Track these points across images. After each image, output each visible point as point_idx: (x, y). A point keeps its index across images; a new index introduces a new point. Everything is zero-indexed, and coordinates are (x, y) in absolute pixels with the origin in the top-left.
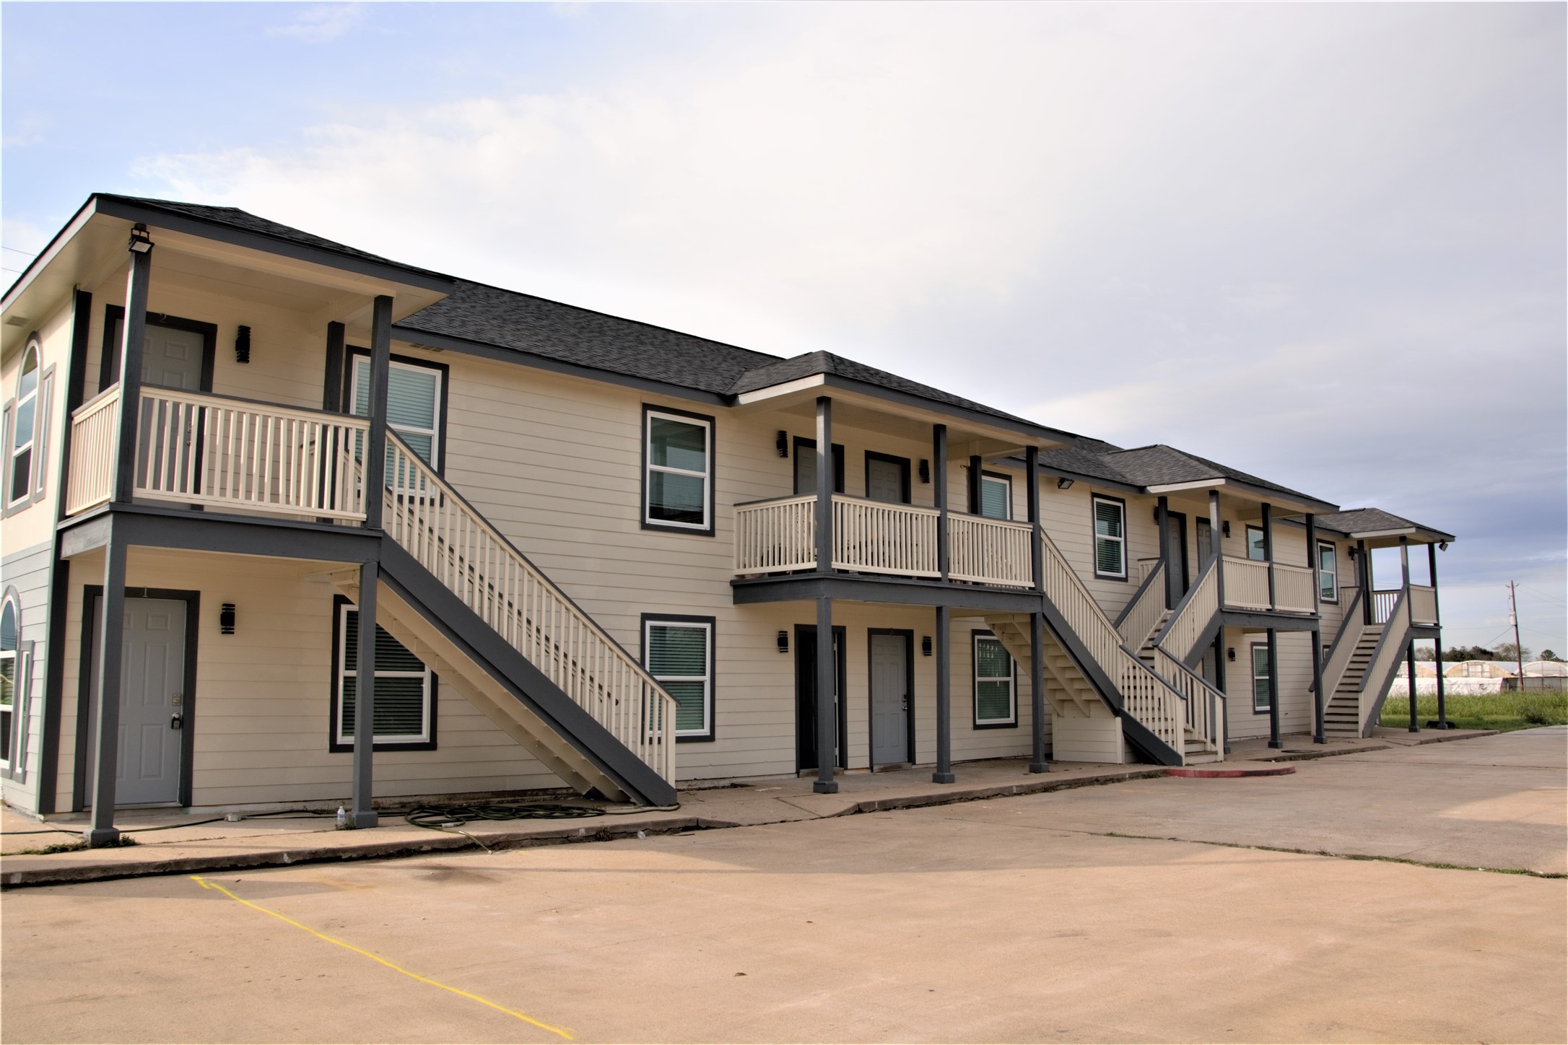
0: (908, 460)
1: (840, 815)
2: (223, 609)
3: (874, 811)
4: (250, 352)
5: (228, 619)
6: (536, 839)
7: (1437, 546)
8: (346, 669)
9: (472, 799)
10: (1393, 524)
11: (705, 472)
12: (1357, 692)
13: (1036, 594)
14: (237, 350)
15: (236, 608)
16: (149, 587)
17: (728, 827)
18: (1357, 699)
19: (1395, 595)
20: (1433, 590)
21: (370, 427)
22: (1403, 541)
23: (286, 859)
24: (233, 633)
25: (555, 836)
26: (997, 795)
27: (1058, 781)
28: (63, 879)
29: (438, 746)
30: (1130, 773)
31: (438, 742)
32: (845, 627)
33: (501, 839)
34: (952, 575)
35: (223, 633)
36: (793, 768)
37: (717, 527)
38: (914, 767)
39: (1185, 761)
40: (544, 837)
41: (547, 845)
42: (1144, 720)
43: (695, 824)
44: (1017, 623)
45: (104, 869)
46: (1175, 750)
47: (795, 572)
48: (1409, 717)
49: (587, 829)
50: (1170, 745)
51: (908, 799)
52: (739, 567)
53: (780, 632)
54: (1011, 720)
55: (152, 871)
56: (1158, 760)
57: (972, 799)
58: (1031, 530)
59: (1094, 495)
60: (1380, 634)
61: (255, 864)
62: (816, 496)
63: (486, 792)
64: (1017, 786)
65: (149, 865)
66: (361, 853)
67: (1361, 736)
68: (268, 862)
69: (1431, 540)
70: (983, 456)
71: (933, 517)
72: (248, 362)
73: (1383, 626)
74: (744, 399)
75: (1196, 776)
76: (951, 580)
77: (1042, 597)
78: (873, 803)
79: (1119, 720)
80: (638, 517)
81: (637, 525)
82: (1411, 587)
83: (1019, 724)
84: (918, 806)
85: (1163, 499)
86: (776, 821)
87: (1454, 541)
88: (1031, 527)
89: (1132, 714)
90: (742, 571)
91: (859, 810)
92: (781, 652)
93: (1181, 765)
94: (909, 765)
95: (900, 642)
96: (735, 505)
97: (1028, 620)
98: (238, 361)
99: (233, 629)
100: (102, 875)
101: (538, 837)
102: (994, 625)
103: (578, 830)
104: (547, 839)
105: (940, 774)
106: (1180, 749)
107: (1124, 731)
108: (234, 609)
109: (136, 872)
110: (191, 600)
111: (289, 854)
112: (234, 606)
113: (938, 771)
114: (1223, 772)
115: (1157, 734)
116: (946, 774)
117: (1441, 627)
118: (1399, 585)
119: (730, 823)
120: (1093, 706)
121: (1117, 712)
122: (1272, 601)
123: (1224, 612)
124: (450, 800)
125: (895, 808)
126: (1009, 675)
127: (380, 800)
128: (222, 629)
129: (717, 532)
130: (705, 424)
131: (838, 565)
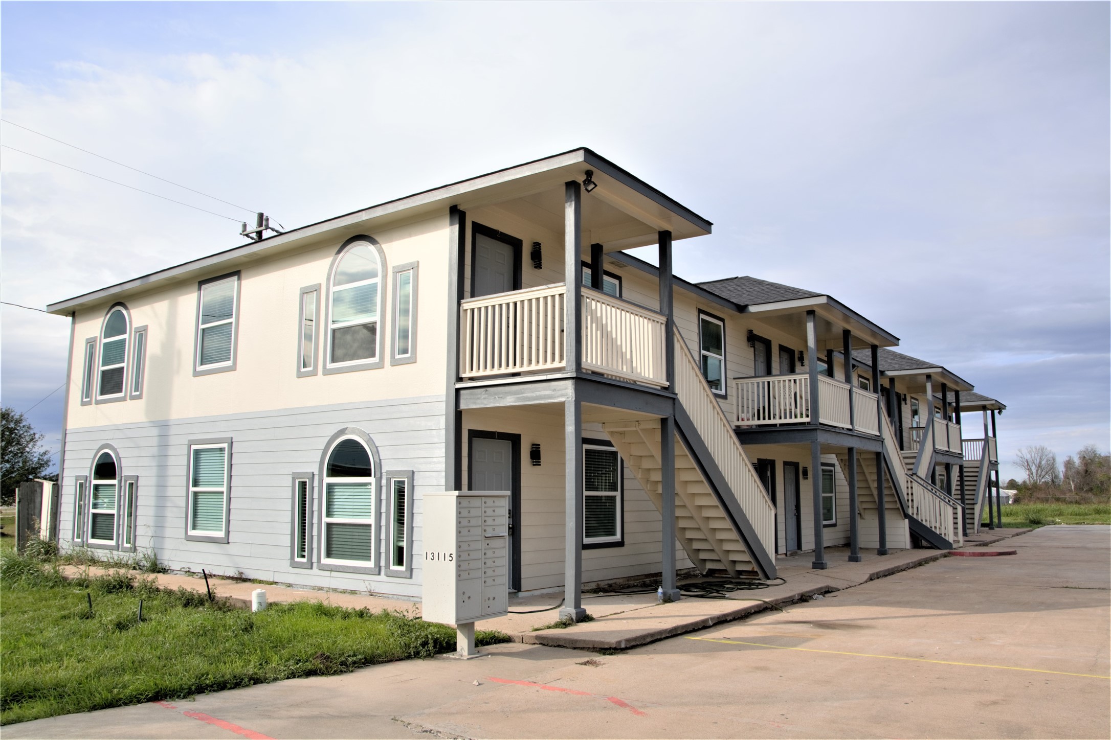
0: (794, 351)
1: (866, 582)
2: (533, 448)
3: (875, 579)
4: (541, 262)
5: (535, 455)
7: (996, 412)
8: (586, 490)
9: (637, 580)
10: (978, 397)
11: (722, 356)
12: (974, 504)
13: (879, 439)
14: (533, 258)
15: (541, 447)
16: (498, 431)
18: (974, 509)
19: (983, 442)
20: (994, 440)
21: (666, 322)
22: (984, 408)
23: (711, 623)
24: (540, 465)
25: (789, 600)
26: (906, 568)
27: (922, 559)
29: (625, 543)
31: (623, 541)
32: (775, 460)
34: (854, 427)
35: (533, 465)
37: (728, 393)
38: (802, 552)
39: (954, 546)
42: (924, 521)
44: (862, 459)
46: (947, 539)
47: (781, 425)
50: (943, 536)
52: (738, 420)
54: (834, 521)
55: (667, 635)
56: (936, 546)
57: (900, 571)
58: (877, 399)
59: (859, 376)
60: (978, 467)
62: (808, 375)
63: (642, 575)
64: (911, 562)
65: (665, 631)
66: (733, 616)
68: (704, 625)
69: (993, 408)
70: (834, 350)
71: (847, 390)
72: (541, 268)
73: (979, 462)
74: (753, 309)
75: (970, 556)
76: (856, 431)
77: (882, 442)
78: (874, 574)
79: (907, 521)
82: (989, 438)
83: (837, 524)
84: (887, 575)
85: (892, 380)
86: (848, 586)
87: (1005, 409)
88: (877, 397)
89: (915, 516)
90: (740, 423)
91: (871, 578)
93: (952, 549)
94: (799, 551)
95: (794, 470)
96: (734, 379)
97: (874, 456)
98: (535, 267)
99: (538, 462)
100: (651, 640)
104: (787, 602)
105: (852, 556)
106: (951, 538)
107: (910, 528)
108: (540, 448)
109: (662, 637)
110: (515, 440)
111: (712, 619)
112: (539, 445)
114: (987, 553)
115: (933, 529)
116: (858, 556)
117: (998, 463)
118: (983, 437)
121: (906, 516)
122: (949, 447)
123: (936, 452)
124: (628, 581)
126: (832, 491)
127: (599, 583)
128: (533, 462)
129: (728, 396)
130: (720, 323)
131: (821, 420)
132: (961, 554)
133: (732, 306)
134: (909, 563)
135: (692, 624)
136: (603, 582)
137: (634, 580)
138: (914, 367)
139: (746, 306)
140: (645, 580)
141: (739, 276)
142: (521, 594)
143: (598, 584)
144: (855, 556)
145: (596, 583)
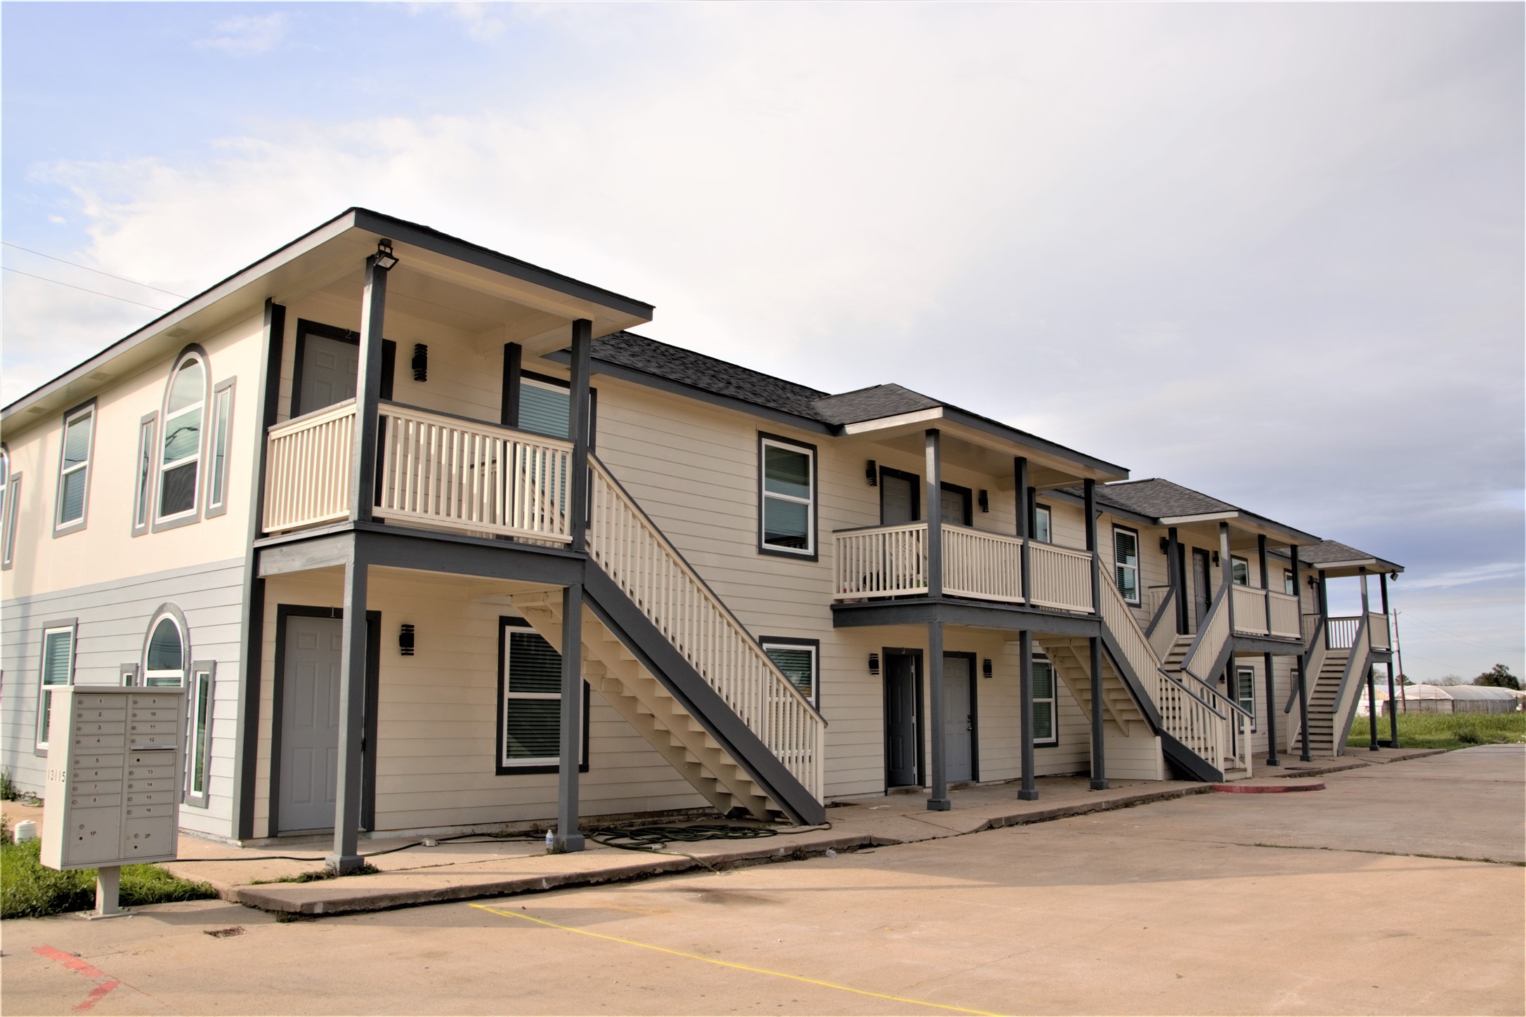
0: (970, 491)
1: (977, 831)
2: (402, 630)
3: (1001, 827)
4: (427, 371)
5: (407, 640)
6: (746, 859)
7: (1388, 576)
8: (510, 691)
9: (617, 820)
10: (1353, 555)
11: (809, 499)
12: (1332, 713)
13: (1095, 619)
14: (414, 367)
15: (416, 629)
16: (335, 607)
17: (894, 844)
18: (1332, 720)
19: (1357, 622)
20: (1385, 617)
21: (574, 450)
22: (1362, 571)
23: (545, 885)
24: (412, 654)
25: (761, 856)
26: (1091, 811)
27: (1134, 797)
28: (357, 909)
29: (590, 767)
30: (1186, 790)
31: (589, 763)
32: (922, 650)
34: (1033, 601)
35: (403, 654)
36: (882, 787)
37: (819, 553)
38: (978, 785)
39: (1225, 777)
40: (753, 857)
41: (755, 865)
42: (1184, 739)
43: (868, 842)
44: (1074, 647)
45: (392, 898)
46: (1215, 767)
47: (897, 597)
48: (1369, 737)
49: (786, 849)
50: (1210, 762)
51: (1026, 815)
52: (839, 592)
53: (871, 655)
54: (1053, 739)
55: (432, 899)
56: (1199, 776)
57: (1073, 815)
58: (1090, 559)
59: (1115, 525)
60: (1346, 658)
61: (519, 891)
62: (927, 524)
63: (629, 814)
64: (1105, 802)
65: (429, 893)
66: (606, 877)
67: (1335, 754)
68: (529, 889)
69: (1383, 571)
70: (1036, 488)
71: (1017, 545)
72: (425, 380)
73: (1349, 651)
74: (851, 430)
75: (1241, 792)
76: (1033, 606)
77: (1100, 622)
78: (1000, 820)
79: (1158, 739)
80: (755, 542)
81: (754, 550)
82: (1370, 614)
83: (1059, 743)
85: (1173, 530)
86: (929, 838)
87: (1403, 571)
88: (1091, 555)
89: (1171, 733)
90: (842, 596)
91: (991, 826)
92: (873, 674)
93: (1222, 782)
94: (973, 783)
95: (964, 664)
96: (834, 531)
97: (1088, 644)
98: (416, 379)
99: (413, 650)
100: (391, 904)
101: (748, 857)
102: (1048, 648)
103: (778, 850)
104: (754, 859)
105: (1023, 791)
106: (1221, 766)
107: (1163, 750)
108: (413, 630)
109: (419, 901)
110: (373, 620)
111: (547, 879)
112: (413, 626)
113: (1023, 788)
115: (1196, 752)
116: (1032, 791)
117: (1393, 652)
118: (1360, 613)
120: (1131, 725)
121: (1157, 731)
122: (1268, 628)
123: (1234, 636)
124: (599, 821)
125: (1017, 824)
126: (1051, 697)
128: (402, 650)
129: (820, 558)
130: (809, 453)
131: (946, 590)
132: (1229, 790)
133: (822, 427)
134: (1101, 803)
135: (497, 885)
137: (610, 821)
138: (1201, 511)
139: (842, 426)
140: (634, 821)
141: (883, 384)
142: (374, 835)
143: (534, 825)
144: (1027, 791)
145: (532, 823)
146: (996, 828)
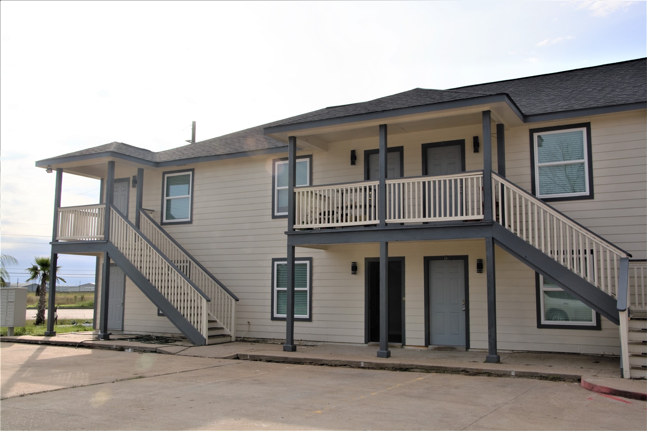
0: (463, 141)
3: (246, 360)
4: (136, 184)
6: (101, 347)
17: (169, 354)
25: (106, 346)
26: (345, 365)
30: (516, 372)
33: (90, 345)
34: (388, 221)
40: (103, 346)
41: (103, 349)
49: (116, 346)
57: (322, 365)
58: (482, 176)
61: (34, 343)
66: (55, 343)
72: (135, 187)
76: (387, 224)
77: (491, 225)
78: (247, 355)
80: (271, 213)
81: (270, 217)
83: (602, 327)
84: (277, 362)
91: (237, 357)
92: (355, 274)
94: (464, 348)
101: (101, 346)
103: (113, 345)
104: (103, 347)
119: (169, 352)
125: (260, 360)
127: (174, 334)
130: (307, 160)
136: (176, 334)
142: (124, 332)
146: (241, 359)
